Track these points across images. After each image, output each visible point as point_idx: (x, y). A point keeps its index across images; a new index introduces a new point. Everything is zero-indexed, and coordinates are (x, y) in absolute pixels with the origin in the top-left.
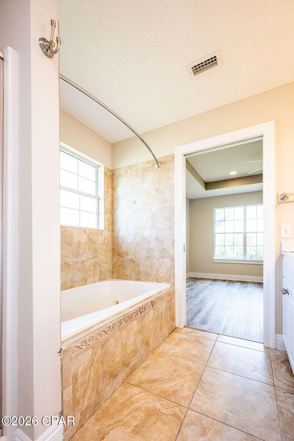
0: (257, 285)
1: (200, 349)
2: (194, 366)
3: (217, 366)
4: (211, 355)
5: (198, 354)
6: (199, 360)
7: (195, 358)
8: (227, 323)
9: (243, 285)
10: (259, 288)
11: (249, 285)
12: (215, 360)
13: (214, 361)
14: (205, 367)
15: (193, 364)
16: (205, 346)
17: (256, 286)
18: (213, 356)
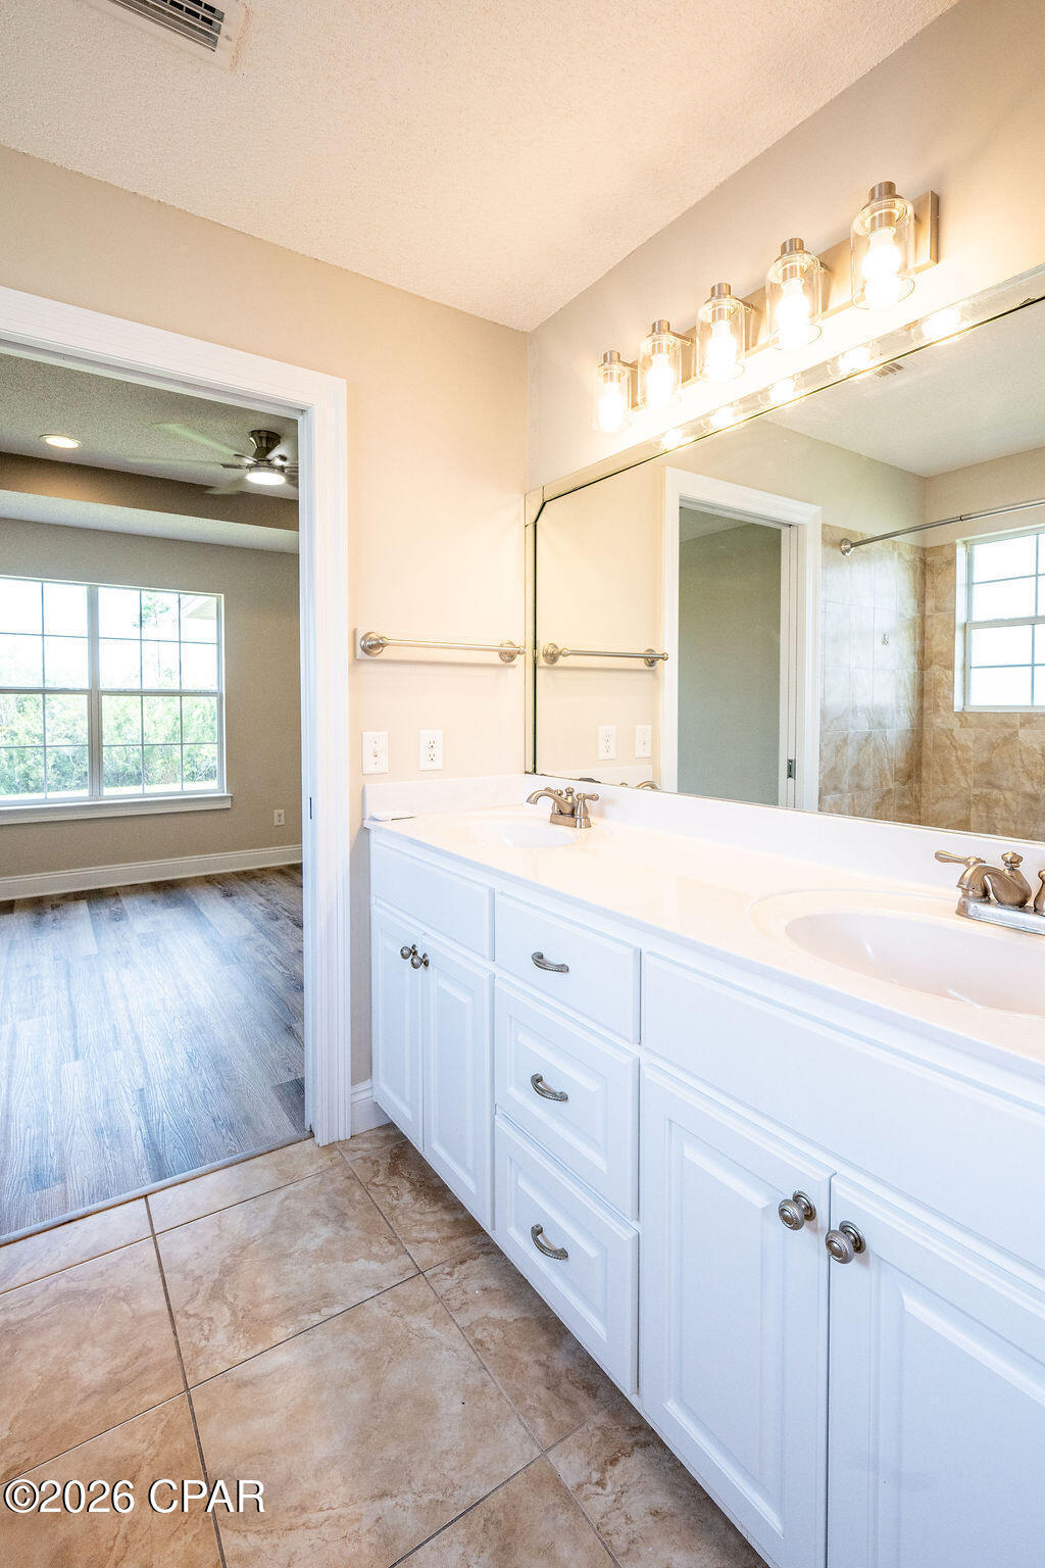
0: (153, 896)
1: (114, 1330)
2: (139, 1436)
3: (231, 1348)
4: (178, 1318)
5: (118, 1361)
6: (143, 1391)
7: (119, 1396)
8: (147, 1122)
9: (104, 911)
10: (169, 907)
11: (128, 903)
12: (206, 1327)
13: (208, 1339)
14: (189, 1396)
15: (132, 1434)
16: (123, 1299)
17: (153, 902)
18: (187, 1315)
